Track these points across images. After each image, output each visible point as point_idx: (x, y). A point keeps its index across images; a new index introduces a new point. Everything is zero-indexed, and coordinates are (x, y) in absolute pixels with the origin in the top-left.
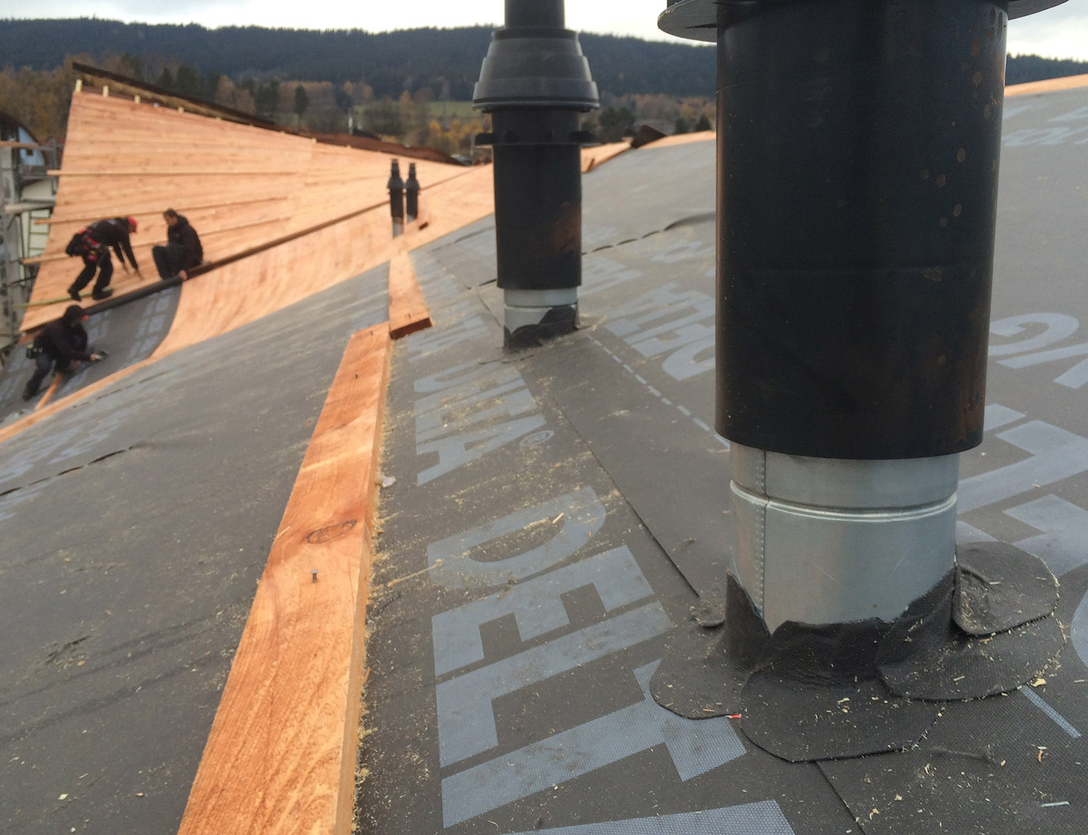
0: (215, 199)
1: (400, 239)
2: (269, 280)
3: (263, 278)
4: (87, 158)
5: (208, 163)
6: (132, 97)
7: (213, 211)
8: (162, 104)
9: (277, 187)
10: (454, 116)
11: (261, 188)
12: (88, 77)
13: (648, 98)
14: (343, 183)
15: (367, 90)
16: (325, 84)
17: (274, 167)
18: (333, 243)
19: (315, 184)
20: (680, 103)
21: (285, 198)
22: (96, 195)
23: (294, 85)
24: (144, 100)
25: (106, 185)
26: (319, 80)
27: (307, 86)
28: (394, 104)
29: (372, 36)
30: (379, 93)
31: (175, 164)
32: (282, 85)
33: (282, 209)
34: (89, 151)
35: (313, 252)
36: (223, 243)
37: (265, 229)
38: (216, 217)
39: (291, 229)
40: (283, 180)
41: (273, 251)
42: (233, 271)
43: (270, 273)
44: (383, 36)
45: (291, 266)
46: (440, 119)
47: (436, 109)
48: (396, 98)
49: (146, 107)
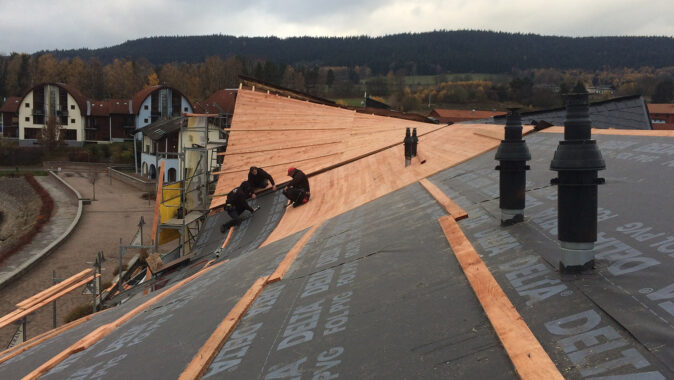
0: (305, 142)
1: (410, 168)
2: (336, 186)
3: (332, 185)
4: (243, 122)
5: (301, 124)
6: (266, 91)
7: (304, 149)
8: (280, 94)
9: (336, 136)
10: (419, 84)
11: (327, 137)
12: (246, 81)
13: (542, 70)
14: (370, 134)
15: (368, 71)
16: (344, 68)
17: (335, 125)
18: (368, 167)
19: (356, 134)
20: (564, 73)
21: (340, 142)
22: (245, 141)
23: (327, 69)
24: (272, 92)
25: (252, 136)
26: (341, 66)
27: (333, 69)
28: (384, 78)
29: (373, 39)
30: (375, 72)
31: (285, 125)
32: (321, 69)
33: (339, 148)
34: (244, 119)
35: (358, 172)
36: (309, 165)
37: (331, 158)
38: (305, 152)
39: (344, 158)
40: (340, 132)
41: (336, 170)
42: (315, 180)
43: (335, 182)
44: (379, 39)
45: (346, 178)
46: (410, 86)
47: (408, 80)
48: (385, 75)
49: (273, 96)
